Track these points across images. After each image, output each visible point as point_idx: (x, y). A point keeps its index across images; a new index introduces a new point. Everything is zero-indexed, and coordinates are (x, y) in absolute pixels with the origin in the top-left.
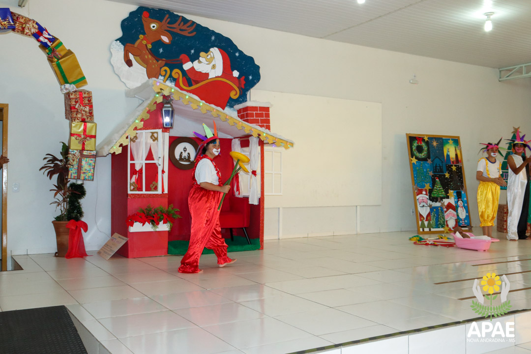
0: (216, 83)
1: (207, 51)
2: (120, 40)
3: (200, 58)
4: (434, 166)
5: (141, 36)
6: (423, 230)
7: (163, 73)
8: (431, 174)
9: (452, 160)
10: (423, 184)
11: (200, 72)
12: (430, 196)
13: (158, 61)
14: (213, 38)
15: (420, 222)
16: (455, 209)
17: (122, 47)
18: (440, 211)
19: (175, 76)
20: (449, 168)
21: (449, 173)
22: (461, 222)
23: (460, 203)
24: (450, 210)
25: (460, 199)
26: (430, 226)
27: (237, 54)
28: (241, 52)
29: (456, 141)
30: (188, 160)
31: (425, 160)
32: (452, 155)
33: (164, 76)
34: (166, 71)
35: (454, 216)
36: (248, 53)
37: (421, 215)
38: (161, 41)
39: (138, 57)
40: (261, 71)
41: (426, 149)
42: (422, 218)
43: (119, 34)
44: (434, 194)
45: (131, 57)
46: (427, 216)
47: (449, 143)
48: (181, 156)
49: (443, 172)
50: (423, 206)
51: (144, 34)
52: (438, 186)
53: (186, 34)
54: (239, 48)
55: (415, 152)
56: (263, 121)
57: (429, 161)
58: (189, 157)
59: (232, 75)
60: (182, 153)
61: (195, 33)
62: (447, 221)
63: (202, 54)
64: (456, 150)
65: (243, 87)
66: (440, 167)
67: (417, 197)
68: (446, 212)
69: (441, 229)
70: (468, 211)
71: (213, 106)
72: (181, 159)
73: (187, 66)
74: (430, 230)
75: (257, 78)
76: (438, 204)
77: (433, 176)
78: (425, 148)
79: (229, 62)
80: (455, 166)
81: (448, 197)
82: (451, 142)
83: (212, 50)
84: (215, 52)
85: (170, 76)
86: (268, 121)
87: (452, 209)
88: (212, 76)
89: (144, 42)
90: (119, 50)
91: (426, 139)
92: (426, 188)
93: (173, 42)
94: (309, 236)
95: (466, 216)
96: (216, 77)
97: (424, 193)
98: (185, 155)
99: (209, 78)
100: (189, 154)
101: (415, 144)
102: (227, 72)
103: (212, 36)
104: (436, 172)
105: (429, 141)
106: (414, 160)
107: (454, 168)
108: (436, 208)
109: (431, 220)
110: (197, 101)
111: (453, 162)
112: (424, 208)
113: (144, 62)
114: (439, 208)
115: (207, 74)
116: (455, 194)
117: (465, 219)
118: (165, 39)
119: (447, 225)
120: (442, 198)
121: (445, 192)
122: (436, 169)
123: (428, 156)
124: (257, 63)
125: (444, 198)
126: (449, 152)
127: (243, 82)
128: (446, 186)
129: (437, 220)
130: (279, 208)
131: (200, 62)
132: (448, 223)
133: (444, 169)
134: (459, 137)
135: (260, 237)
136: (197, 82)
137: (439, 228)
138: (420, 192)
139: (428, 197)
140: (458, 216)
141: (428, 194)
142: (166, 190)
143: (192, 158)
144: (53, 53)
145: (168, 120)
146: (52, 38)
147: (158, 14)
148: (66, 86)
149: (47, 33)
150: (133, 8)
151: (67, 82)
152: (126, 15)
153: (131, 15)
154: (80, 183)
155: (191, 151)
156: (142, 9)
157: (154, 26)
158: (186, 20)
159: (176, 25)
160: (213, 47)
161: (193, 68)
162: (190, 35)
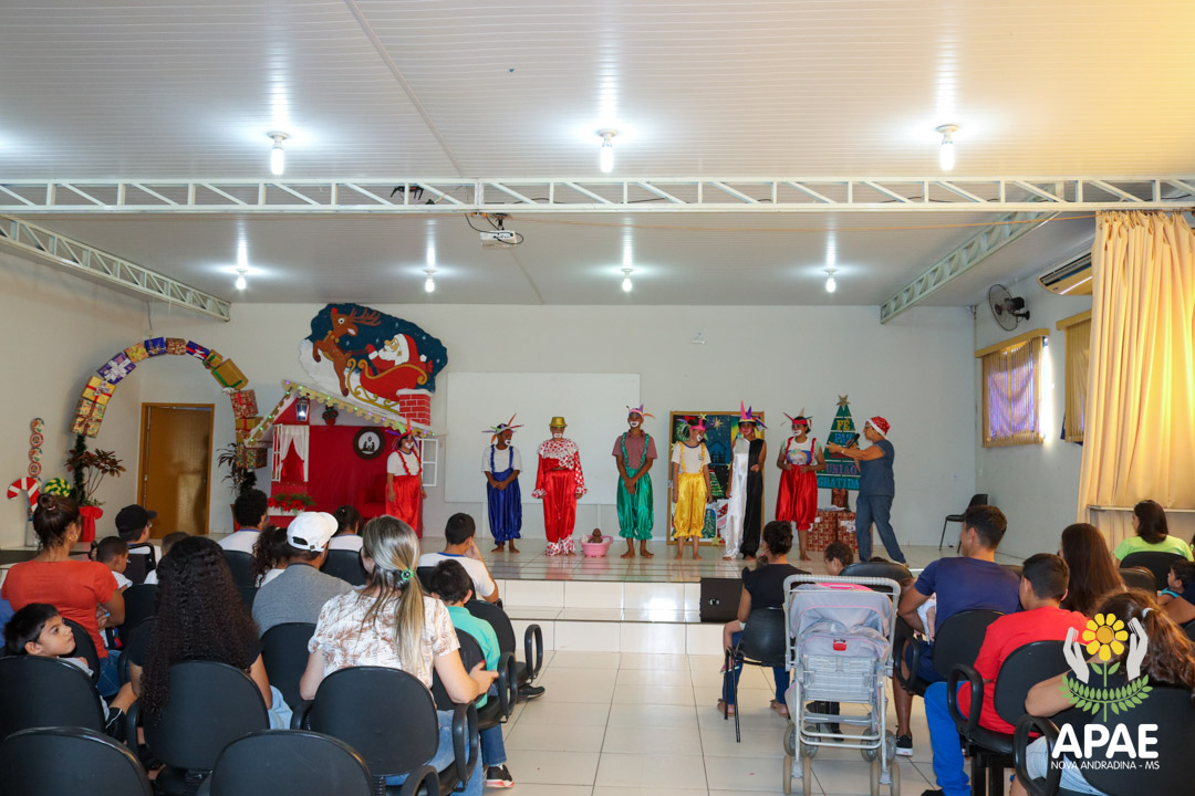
0: (403, 369)
1: (391, 338)
2: (310, 338)
3: (386, 347)
5: (330, 332)
11: (385, 361)
13: (344, 353)
14: (397, 325)
17: (312, 344)
19: (361, 366)
27: (424, 338)
28: (428, 336)
30: (372, 449)
36: (434, 336)
38: (347, 335)
39: (326, 352)
40: (448, 353)
43: (309, 332)
45: (320, 352)
48: (365, 445)
51: (332, 329)
53: (372, 324)
54: (426, 331)
58: (373, 446)
59: (419, 359)
60: (366, 443)
61: (378, 322)
62: (719, 530)
63: (386, 342)
65: (431, 371)
66: (720, 455)
69: (710, 540)
72: (365, 449)
73: (372, 356)
75: (444, 360)
79: (415, 347)
83: (396, 336)
84: (401, 339)
85: (357, 367)
88: (398, 362)
89: (333, 337)
90: (309, 346)
93: (358, 333)
96: (403, 364)
98: (369, 444)
99: (396, 364)
100: (373, 443)
102: (414, 358)
103: (395, 323)
105: (708, 420)
113: (332, 356)
115: (393, 362)
118: (352, 332)
119: (719, 536)
124: (444, 345)
125: (720, 498)
127: (430, 366)
131: (385, 350)
136: (382, 371)
142: (306, 479)
143: (376, 448)
144: (208, 365)
145: (302, 414)
146: (206, 353)
147: (345, 309)
148: (226, 389)
149: (201, 348)
150: (323, 306)
151: (227, 386)
152: (316, 314)
153: (321, 312)
154: (250, 471)
155: (376, 440)
156: (330, 307)
157: (342, 320)
158: (370, 311)
159: (361, 317)
160: (397, 333)
161: (378, 357)
162: (377, 324)
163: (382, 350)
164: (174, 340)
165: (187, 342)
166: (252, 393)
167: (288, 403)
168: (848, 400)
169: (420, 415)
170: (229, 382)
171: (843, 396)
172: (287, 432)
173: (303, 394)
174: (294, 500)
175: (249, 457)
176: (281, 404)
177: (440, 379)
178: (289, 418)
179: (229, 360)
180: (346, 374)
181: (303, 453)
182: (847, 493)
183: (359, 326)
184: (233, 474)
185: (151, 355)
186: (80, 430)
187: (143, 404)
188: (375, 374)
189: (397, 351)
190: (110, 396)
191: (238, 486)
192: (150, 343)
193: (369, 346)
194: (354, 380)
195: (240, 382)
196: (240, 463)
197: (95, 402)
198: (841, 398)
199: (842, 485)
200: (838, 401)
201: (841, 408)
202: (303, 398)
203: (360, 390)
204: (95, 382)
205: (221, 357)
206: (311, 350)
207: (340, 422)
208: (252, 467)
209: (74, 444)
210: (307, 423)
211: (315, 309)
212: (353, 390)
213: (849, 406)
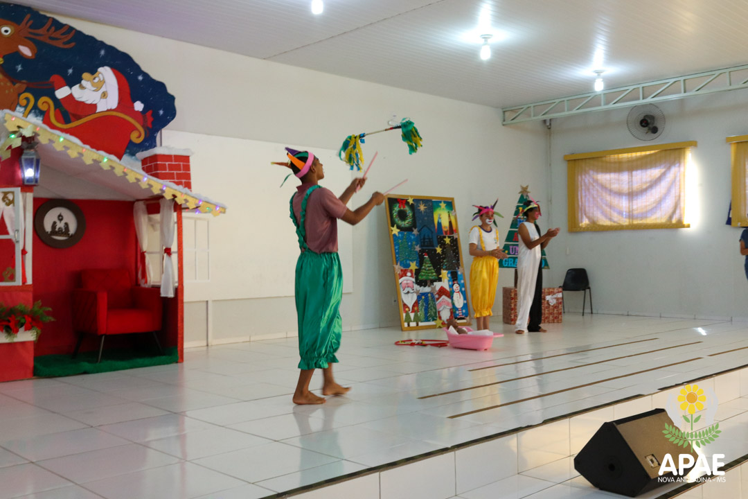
0: (107, 120)
1: (93, 71)
3: (83, 82)
4: (422, 237)
6: (409, 325)
7: (24, 102)
8: (418, 248)
9: (445, 229)
10: (408, 262)
11: (83, 103)
12: (417, 279)
13: (14, 83)
14: (103, 52)
15: (404, 315)
16: (450, 295)
18: (430, 298)
19: (43, 107)
20: (441, 242)
21: (441, 247)
22: (457, 312)
23: (456, 287)
24: (444, 297)
25: (455, 282)
26: (417, 320)
27: (140, 78)
28: (146, 75)
29: (450, 204)
30: (66, 233)
31: (409, 229)
32: (445, 223)
33: (25, 107)
34: (27, 99)
35: (448, 304)
36: (156, 75)
37: (405, 306)
38: (18, 53)
40: (177, 104)
41: (411, 215)
42: (407, 309)
44: (422, 275)
46: (414, 306)
47: (440, 206)
48: (54, 227)
49: (433, 246)
50: (408, 292)
52: (428, 265)
53: (59, 44)
54: (144, 68)
55: (396, 220)
56: (179, 176)
57: (415, 232)
58: (67, 229)
59: (133, 107)
60: (55, 223)
61: (73, 44)
62: (439, 312)
63: (85, 75)
64: (449, 216)
65: (150, 126)
66: (429, 239)
67: (400, 281)
68: (438, 299)
69: (434, 323)
70: (465, 298)
71: (102, 153)
72: (54, 232)
73: (62, 93)
74: (417, 325)
75: (171, 113)
76: (427, 289)
77: (420, 251)
78: (410, 213)
79: (127, 89)
80: (449, 237)
81: (440, 280)
82: (443, 205)
83: (100, 69)
84: (106, 73)
85: (35, 107)
86: (188, 176)
87: (446, 295)
88: (102, 107)
91: (411, 201)
92: (410, 268)
94: (252, 339)
95: (464, 304)
96: (108, 110)
97: (409, 274)
98: (60, 225)
100: (66, 224)
101: (396, 209)
102: (125, 104)
103: (100, 50)
104: (425, 246)
105: (415, 204)
106: (395, 231)
107: (447, 240)
108: (425, 294)
109: (418, 311)
110: (77, 145)
111: (446, 232)
112: (409, 294)
114: (429, 295)
115: (94, 106)
116: (449, 275)
117: (462, 308)
118: (26, 51)
119: (440, 318)
120: (432, 282)
121: (436, 272)
122: (424, 242)
123: (414, 225)
124: (170, 90)
125: (435, 281)
126: (440, 218)
127: (150, 119)
128: (437, 265)
129: (426, 310)
130: (207, 302)
132: (441, 314)
133: (435, 241)
134: (453, 199)
135: (179, 345)
136: (78, 117)
137: (429, 321)
138: (404, 274)
139: (414, 280)
140: (453, 304)
141: (414, 276)
143: (72, 229)
145: (29, 172)
147: (14, 13)
155: (70, 220)
157: (6, 30)
158: (59, 24)
159: (43, 31)
160: (103, 66)
161: (71, 96)
162: (67, 46)
163: (77, 86)
168: (528, 190)
171: (525, 186)
181: (24, 237)
193: (55, 78)
198: (523, 188)
200: (520, 190)
201: (522, 197)
210: (32, 186)
213: (529, 194)
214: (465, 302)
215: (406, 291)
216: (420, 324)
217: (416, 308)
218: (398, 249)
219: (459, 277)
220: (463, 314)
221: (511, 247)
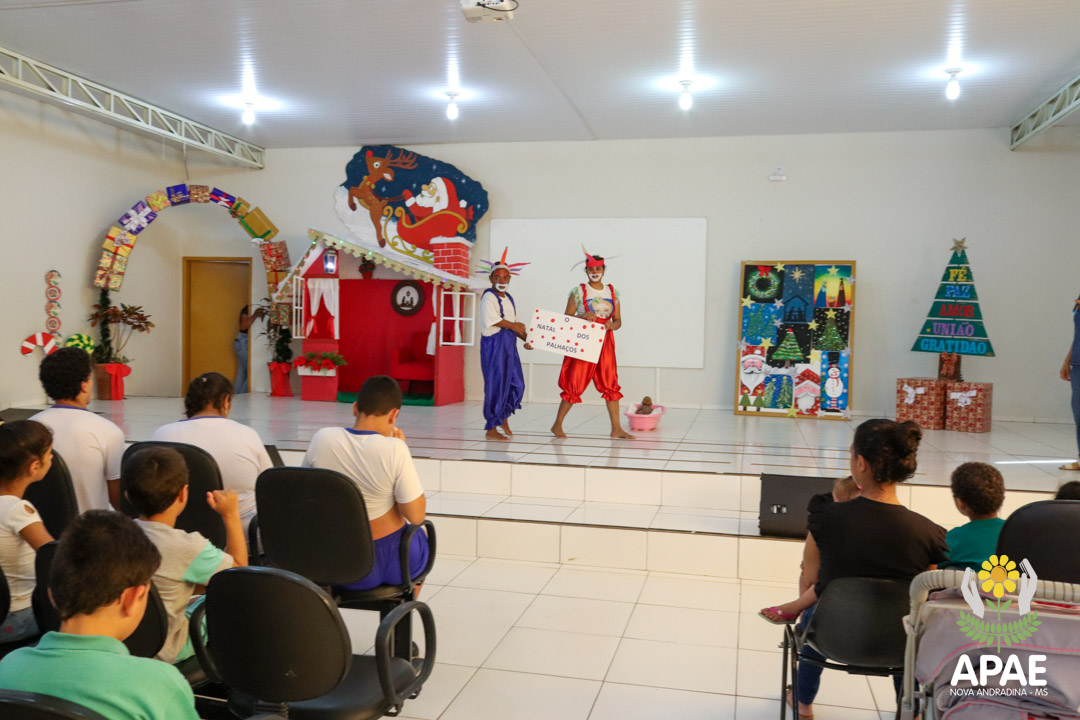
0: (441, 218)
1: (428, 183)
2: (346, 185)
3: (423, 192)
4: (788, 310)
5: (365, 177)
6: (745, 409)
7: (386, 213)
8: (778, 323)
9: (828, 300)
10: (759, 338)
11: (423, 207)
12: (769, 358)
13: (380, 200)
14: (434, 167)
15: (741, 397)
16: (821, 381)
18: (785, 382)
19: (398, 214)
20: (820, 316)
21: (817, 322)
22: (828, 402)
23: (834, 371)
24: (808, 381)
25: (834, 365)
26: (759, 404)
27: (464, 181)
28: (467, 178)
29: (846, 269)
30: (410, 305)
31: (771, 301)
32: (832, 292)
33: (387, 216)
34: (388, 210)
35: (814, 391)
36: (474, 178)
37: (744, 387)
38: (383, 179)
39: (362, 200)
40: (490, 197)
41: (776, 283)
42: (746, 391)
43: (344, 178)
44: (779, 355)
45: (356, 200)
46: (757, 388)
47: (828, 272)
48: (403, 300)
49: (805, 320)
50: (752, 372)
51: (367, 174)
52: (790, 342)
53: (408, 167)
54: (466, 174)
55: (752, 290)
57: (779, 304)
58: (412, 302)
59: (459, 205)
60: (404, 298)
61: (416, 165)
62: (796, 399)
63: (424, 187)
64: (842, 283)
65: (471, 218)
66: (800, 312)
67: (743, 359)
68: (797, 384)
69: (785, 411)
70: (846, 383)
72: (403, 305)
73: (409, 203)
74: (758, 410)
75: (485, 205)
76: (782, 371)
77: (781, 326)
78: (774, 281)
79: (454, 192)
80: (834, 310)
81: (807, 361)
82: (833, 271)
83: (434, 180)
84: (439, 183)
85: (393, 215)
87: (812, 380)
88: (437, 209)
89: (368, 183)
90: (344, 194)
91: (780, 267)
92: (761, 345)
95: (843, 394)
96: (442, 210)
97: (758, 352)
98: (408, 299)
99: (434, 211)
100: (412, 298)
101: (756, 277)
102: (453, 204)
103: (432, 165)
104: (790, 319)
105: (787, 271)
106: (748, 302)
107: (831, 314)
108: (779, 378)
109: (762, 394)
111: (831, 304)
112: (753, 375)
113: (368, 204)
114: (785, 378)
115: (431, 209)
116: (825, 357)
117: (838, 399)
118: (388, 177)
119: (796, 406)
120: (793, 363)
121: (802, 352)
122: (790, 316)
123: (779, 295)
124: (485, 188)
125: (799, 362)
126: (825, 287)
127: (471, 212)
128: (806, 341)
129: (776, 395)
131: (422, 196)
132: (800, 402)
133: (810, 314)
134: (854, 262)
135: (435, 392)
136: (420, 219)
137: (778, 408)
138: (750, 351)
139: (764, 359)
140: (823, 393)
141: (766, 354)
142: (337, 336)
143: (415, 303)
144: (234, 214)
145: (331, 266)
146: (231, 200)
147: (380, 151)
148: (255, 240)
149: (227, 196)
150: (357, 149)
151: (256, 236)
152: (350, 158)
153: (356, 156)
154: (284, 327)
155: (414, 296)
156: (366, 149)
157: (377, 164)
158: (406, 153)
159: (398, 160)
160: (435, 177)
161: (415, 204)
162: (414, 167)
163: (419, 196)
164: (197, 187)
165: (211, 190)
166: (282, 244)
167: (315, 254)
168: (965, 245)
169: (456, 266)
170: (257, 232)
171: (959, 239)
172: (317, 286)
173: (329, 244)
174: (324, 359)
175: (283, 313)
176: (308, 255)
177: (481, 228)
178: (317, 271)
179: (257, 209)
180: (382, 223)
181: (334, 308)
182: (959, 358)
183: (395, 170)
184: (269, 331)
185: (173, 204)
186: (102, 283)
187: (184, 258)
188: (413, 222)
189: (435, 197)
190: (132, 247)
191: (274, 343)
192: (172, 190)
193: (406, 192)
194: (391, 230)
195: (269, 232)
196: (274, 320)
197: (115, 253)
198: (957, 242)
199: (953, 347)
200: (953, 245)
201: (955, 254)
202: (331, 248)
203: (398, 240)
204: (114, 232)
205: (248, 205)
206: (346, 198)
207: (377, 275)
208: (285, 324)
209: (97, 300)
210: (335, 276)
211: (349, 153)
212: (390, 240)
213: (966, 251)
214: (845, 391)
215: (748, 370)
216: (762, 410)
217: (760, 392)
218: (748, 323)
219: (841, 360)
220: (838, 405)
221: (935, 324)
